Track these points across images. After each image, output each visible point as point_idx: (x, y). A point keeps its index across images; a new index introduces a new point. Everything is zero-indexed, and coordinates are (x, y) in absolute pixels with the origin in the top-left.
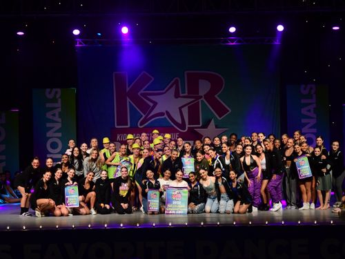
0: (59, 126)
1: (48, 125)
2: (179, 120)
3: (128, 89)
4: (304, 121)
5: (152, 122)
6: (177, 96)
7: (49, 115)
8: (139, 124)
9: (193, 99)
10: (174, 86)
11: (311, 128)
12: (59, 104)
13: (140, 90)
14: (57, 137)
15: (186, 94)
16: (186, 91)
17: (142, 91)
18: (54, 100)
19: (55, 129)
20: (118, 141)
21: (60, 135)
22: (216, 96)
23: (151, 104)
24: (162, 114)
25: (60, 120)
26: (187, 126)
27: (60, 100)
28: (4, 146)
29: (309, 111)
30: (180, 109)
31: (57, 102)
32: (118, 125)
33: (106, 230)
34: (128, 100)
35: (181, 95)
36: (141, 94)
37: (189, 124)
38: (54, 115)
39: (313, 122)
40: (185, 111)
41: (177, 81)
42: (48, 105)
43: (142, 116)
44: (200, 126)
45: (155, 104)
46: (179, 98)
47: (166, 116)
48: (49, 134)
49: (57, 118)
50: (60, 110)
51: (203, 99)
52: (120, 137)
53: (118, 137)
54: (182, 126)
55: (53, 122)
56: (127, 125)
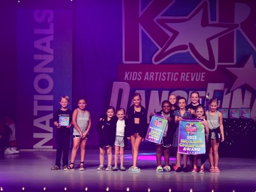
0: (49, 59)
1: (37, 57)
2: (206, 56)
3: (141, 13)
5: (170, 58)
6: (204, 23)
7: (37, 44)
8: (153, 59)
9: (225, 29)
10: (201, 11)
12: (51, 31)
13: (157, 15)
14: (47, 73)
15: (217, 22)
16: (217, 18)
17: (159, 17)
18: (45, 25)
19: (45, 63)
20: (126, 81)
21: (51, 70)
23: (170, 34)
24: (184, 47)
25: (51, 51)
26: (217, 64)
27: (52, 25)
30: (208, 41)
31: (48, 27)
32: (126, 60)
34: (141, 27)
35: (210, 22)
36: (158, 20)
37: (219, 61)
38: (44, 44)
40: (215, 44)
42: (37, 31)
43: (158, 49)
44: (234, 64)
45: (176, 33)
46: (207, 27)
47: (189, 50)
48: (37, 69)
49: (47, 49)
50: (51, 38)
51: (239, 28)
52: (129, 76)
53: (126, 76)
55: (43, 53)
56: (138, 60)
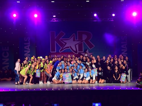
0: (29, 52)
1: (25, 51)
2: (75, 50)
3: (55, 38)
4: (122, 50)
5: (64, 50)
6: (74, 40)
7: (25, 48)
8: (59, 51)
9: (80, 42)
10: (73, 37)
11: (125, 53)
12: (29, 43)
13: (60, 38)
15: (78, 40)
16: (78, 39)
18: (27, 42)
19: (28, 53)
21: (29, 55)
22: (89, 41)
24: (68, 47)
25: (29, 49)
26: (78, 52)
27: (29, 42)
28: (8, 59)
29: (124, 46)
30: (75, 45)
32: (51, 51)
33: (47, 91)
34: (55, 42)
35: (76, 40)
36: (60, 40)
37: (79, 51)
38: (27, 47)
39: (126, 50)
40: (77, 46)
41: (74, 35)
42: (25, 44)
43: (61, 48)
44: (83, 52)
45: (66, 43)
46: (75, 41)
47: (70, 48)
48: (25, 55)
49: (28, 49)
50: (29, 46)
51: (84, 42)
52: (52, 56)
54: (76, 52)
55: (27, 50)
56: (55, 51)
